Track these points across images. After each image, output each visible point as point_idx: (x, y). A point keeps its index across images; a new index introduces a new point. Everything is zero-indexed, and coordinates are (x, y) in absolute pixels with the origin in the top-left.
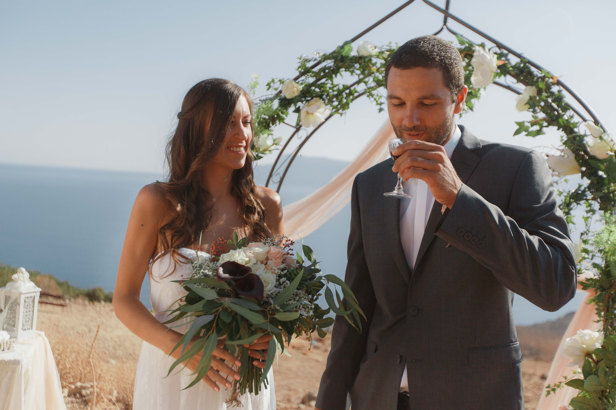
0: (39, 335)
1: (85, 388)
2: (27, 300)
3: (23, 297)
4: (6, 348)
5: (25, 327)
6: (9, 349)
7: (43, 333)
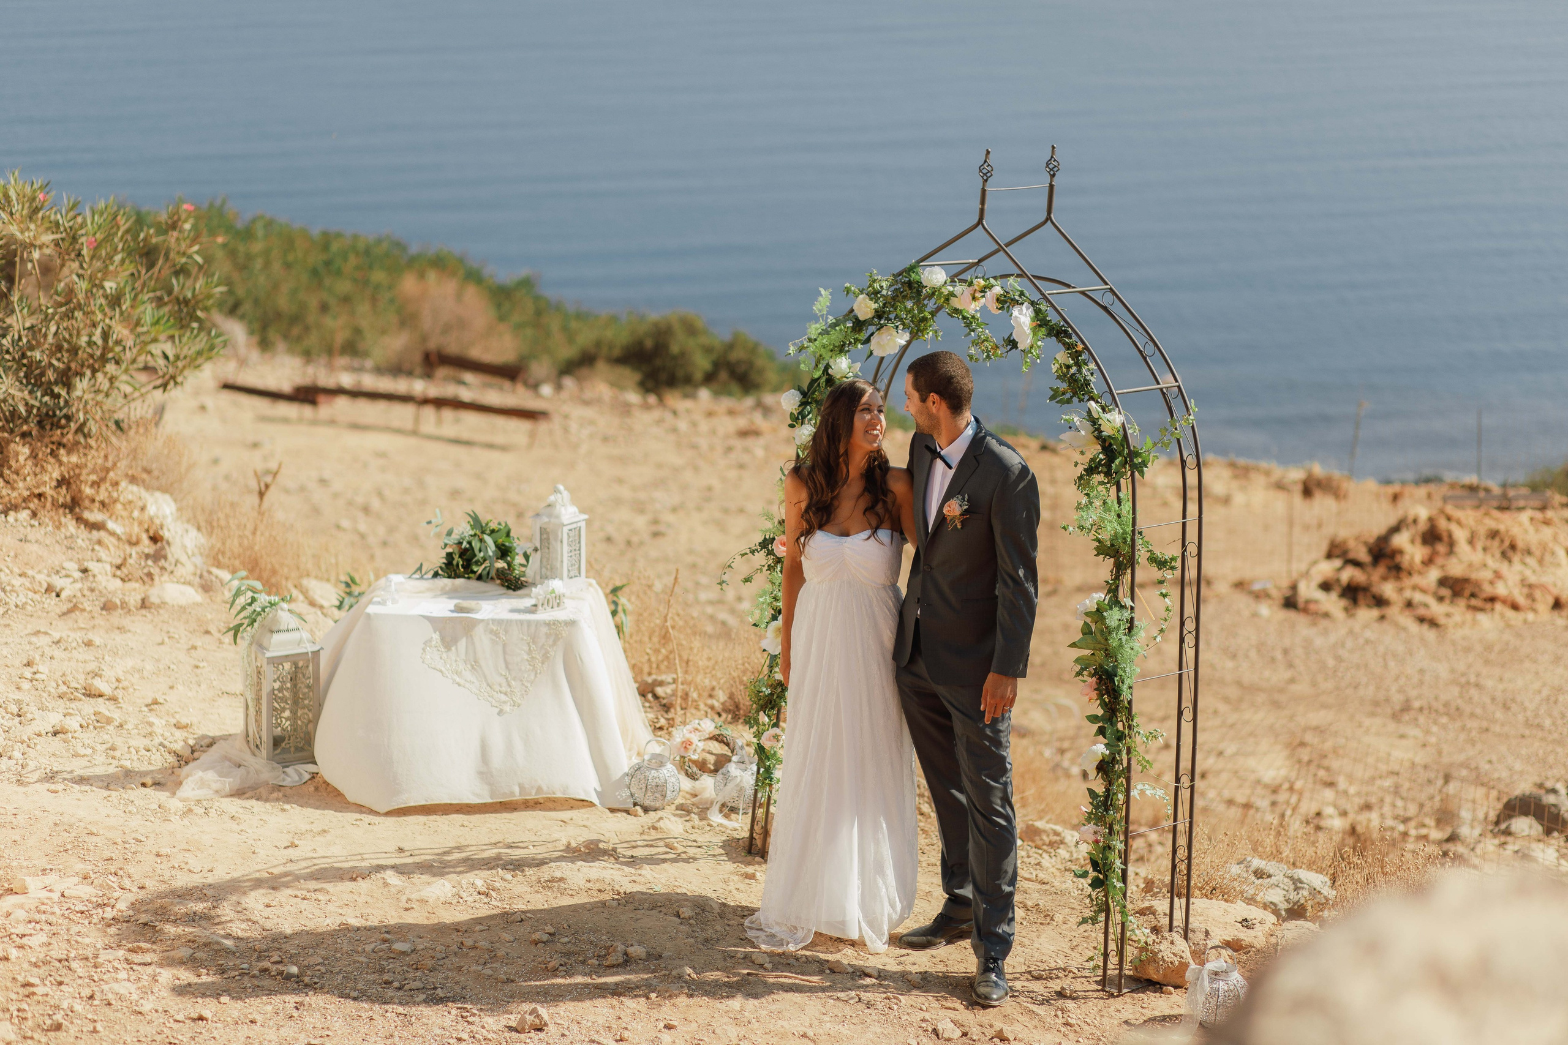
0: (590, 585)
1: (661, 684)
2: (571, 534)
3: (565, 529)
4: (555, 605)
5: (572, 574)
6: (558, 605)
7: (594, 582)
